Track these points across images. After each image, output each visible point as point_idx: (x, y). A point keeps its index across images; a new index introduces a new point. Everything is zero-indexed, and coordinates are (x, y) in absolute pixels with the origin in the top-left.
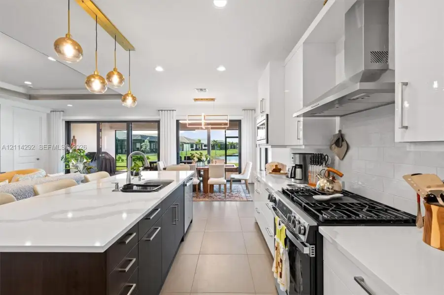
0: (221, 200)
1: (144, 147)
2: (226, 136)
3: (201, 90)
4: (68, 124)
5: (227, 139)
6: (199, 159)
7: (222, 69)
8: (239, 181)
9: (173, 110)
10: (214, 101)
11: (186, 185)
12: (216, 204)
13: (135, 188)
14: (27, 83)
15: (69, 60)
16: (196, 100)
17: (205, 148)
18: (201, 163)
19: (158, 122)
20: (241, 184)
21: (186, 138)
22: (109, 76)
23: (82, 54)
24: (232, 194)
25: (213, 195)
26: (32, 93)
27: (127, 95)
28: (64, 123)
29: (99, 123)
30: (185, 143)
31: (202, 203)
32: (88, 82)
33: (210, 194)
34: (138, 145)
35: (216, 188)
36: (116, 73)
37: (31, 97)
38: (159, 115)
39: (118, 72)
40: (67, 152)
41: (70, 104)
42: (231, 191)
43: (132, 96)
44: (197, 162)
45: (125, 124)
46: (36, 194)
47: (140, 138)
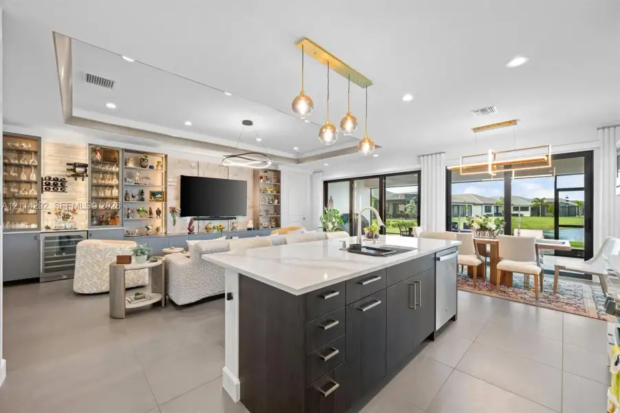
0: (527, 303)
1: (409, 210)
2: (558, 187)
3: (483, 111)
4: (326, 183)
5: (560, 193)
6: (481, 226)
7: (518, 61)
8: (587, 277)
9: (440, 153)
10: (516, 124)
11: (439, 259)
12: (518, 307)
13: (364, 250)
14: (296, 148)
15: (303, 116)
16: (476, 130)
17: (515, 212)
18: (487, 232)
19: (419, 172)
20: (591, 283)
21: (475, 195)
22: (342, 124)
23: (313, 108)
24: (558, 298)
25: (510, 290)
26: (299, 157)
27: (364, 141)
28: (323, 183)
29: (351, 180)
30: (475, 204)
31: (488, 299)
32: (321, 134)
33: (503, 288)
34: (401, 208)
35: (517, 278)
36: (349, 118)
37: (298, 161)
38: (420, 163)
39: (352, 117)
40: (325, 213)
41: (326, 163)
42: (555, 292)
43: (369, 141)
44: (478, 230)
45: (378, 179)
46: (286, 243)
47: (403, 198)
